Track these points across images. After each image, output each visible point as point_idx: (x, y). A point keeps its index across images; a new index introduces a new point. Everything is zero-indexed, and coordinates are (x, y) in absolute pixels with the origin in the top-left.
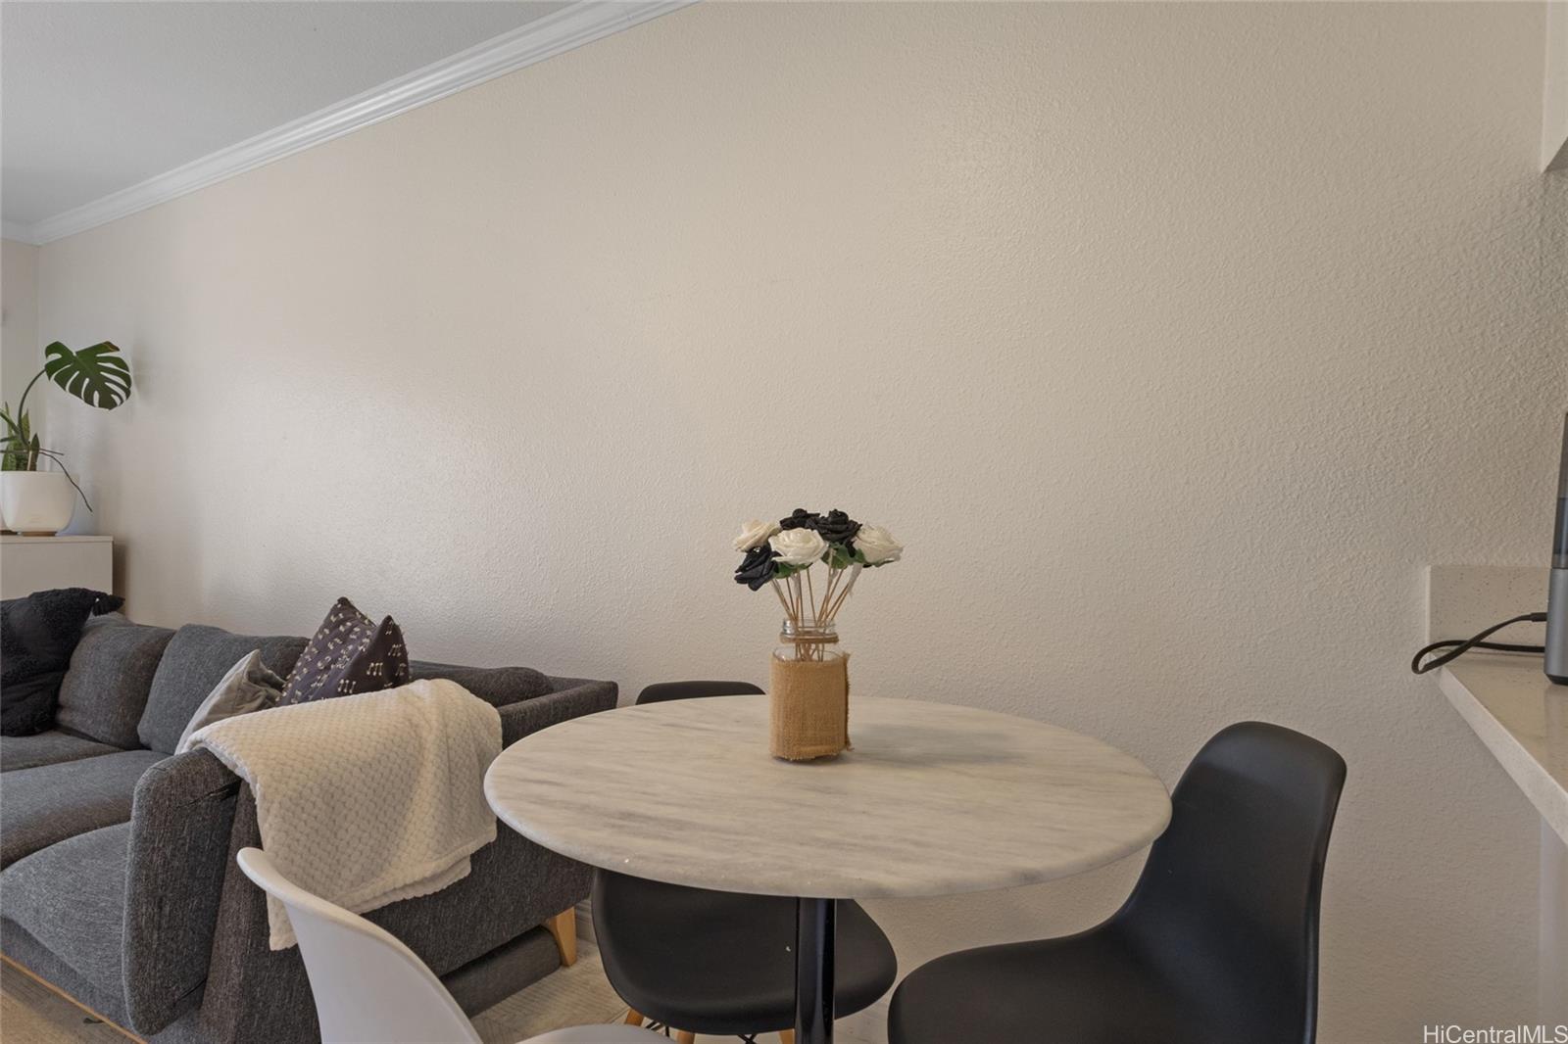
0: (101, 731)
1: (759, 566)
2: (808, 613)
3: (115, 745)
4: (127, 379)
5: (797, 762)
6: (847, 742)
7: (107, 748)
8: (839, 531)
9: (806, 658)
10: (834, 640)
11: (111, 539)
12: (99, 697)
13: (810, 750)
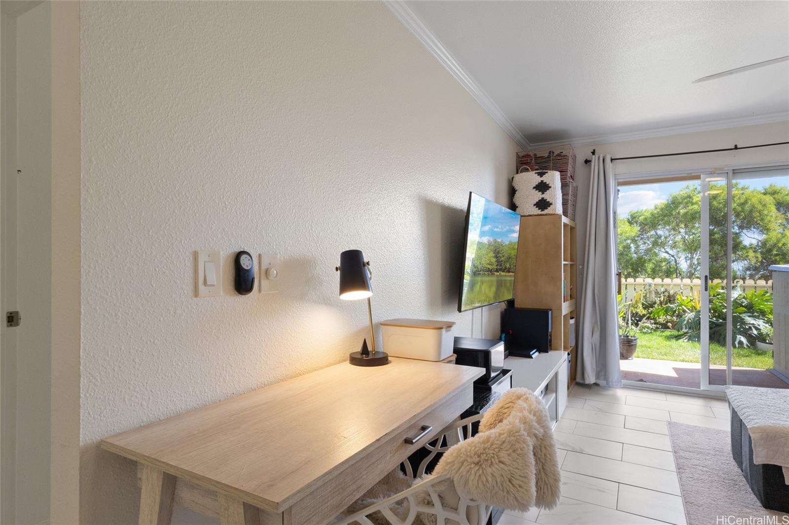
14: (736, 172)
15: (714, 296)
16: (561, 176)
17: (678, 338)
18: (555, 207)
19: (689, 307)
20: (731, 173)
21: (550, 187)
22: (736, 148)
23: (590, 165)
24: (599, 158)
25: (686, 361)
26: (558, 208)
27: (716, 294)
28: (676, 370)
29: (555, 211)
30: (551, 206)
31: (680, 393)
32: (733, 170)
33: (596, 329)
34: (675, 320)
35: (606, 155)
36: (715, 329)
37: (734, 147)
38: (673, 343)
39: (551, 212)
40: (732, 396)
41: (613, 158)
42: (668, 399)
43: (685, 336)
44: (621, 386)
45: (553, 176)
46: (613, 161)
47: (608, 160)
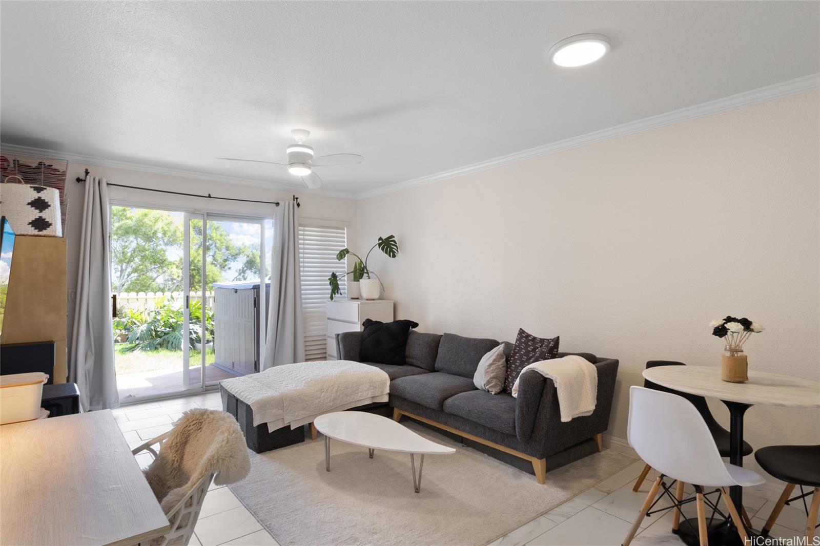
0: (424, 366)
1: (720, 331)
2: (733, 344)
3: (428, 370)
4: (396, 246)
5: (733, 382)
6: (747, 378)
7: (427, 371)
8: (746, 324)
9: (733, 355)
10: (742, 351)
11: (393, 301)
12: (422, 355)
13: (737, 379)
14: (210, 215)
15: (161, 308)
16: (60, 193)
17: (132, 349)
18: (56, 228)
19: (139, 320)
20: (205, 215)
21: (49, 206)
22: (210, 196)
23: (84, 186)
24: (94, 179)
25: (152, 370)
26: (57, 229)
27: (162, 307)
28: (149, 380)
29: (55, 233)
30: (51, 226)
31: (168, 398)
32: (207, 213)
33: (89, 353)
34: (124, 333)
35: (102, 178)
36: (164, 337)
37: (208, 196)
38: (130, 355)
39: (51, 234)
40: (228, 386)
41: (108, 183)
42: (161, 406)
43: (138, 347)
44: (118, 405)
45: (53, 194)
46: (109, 185)
47: (104, 184)
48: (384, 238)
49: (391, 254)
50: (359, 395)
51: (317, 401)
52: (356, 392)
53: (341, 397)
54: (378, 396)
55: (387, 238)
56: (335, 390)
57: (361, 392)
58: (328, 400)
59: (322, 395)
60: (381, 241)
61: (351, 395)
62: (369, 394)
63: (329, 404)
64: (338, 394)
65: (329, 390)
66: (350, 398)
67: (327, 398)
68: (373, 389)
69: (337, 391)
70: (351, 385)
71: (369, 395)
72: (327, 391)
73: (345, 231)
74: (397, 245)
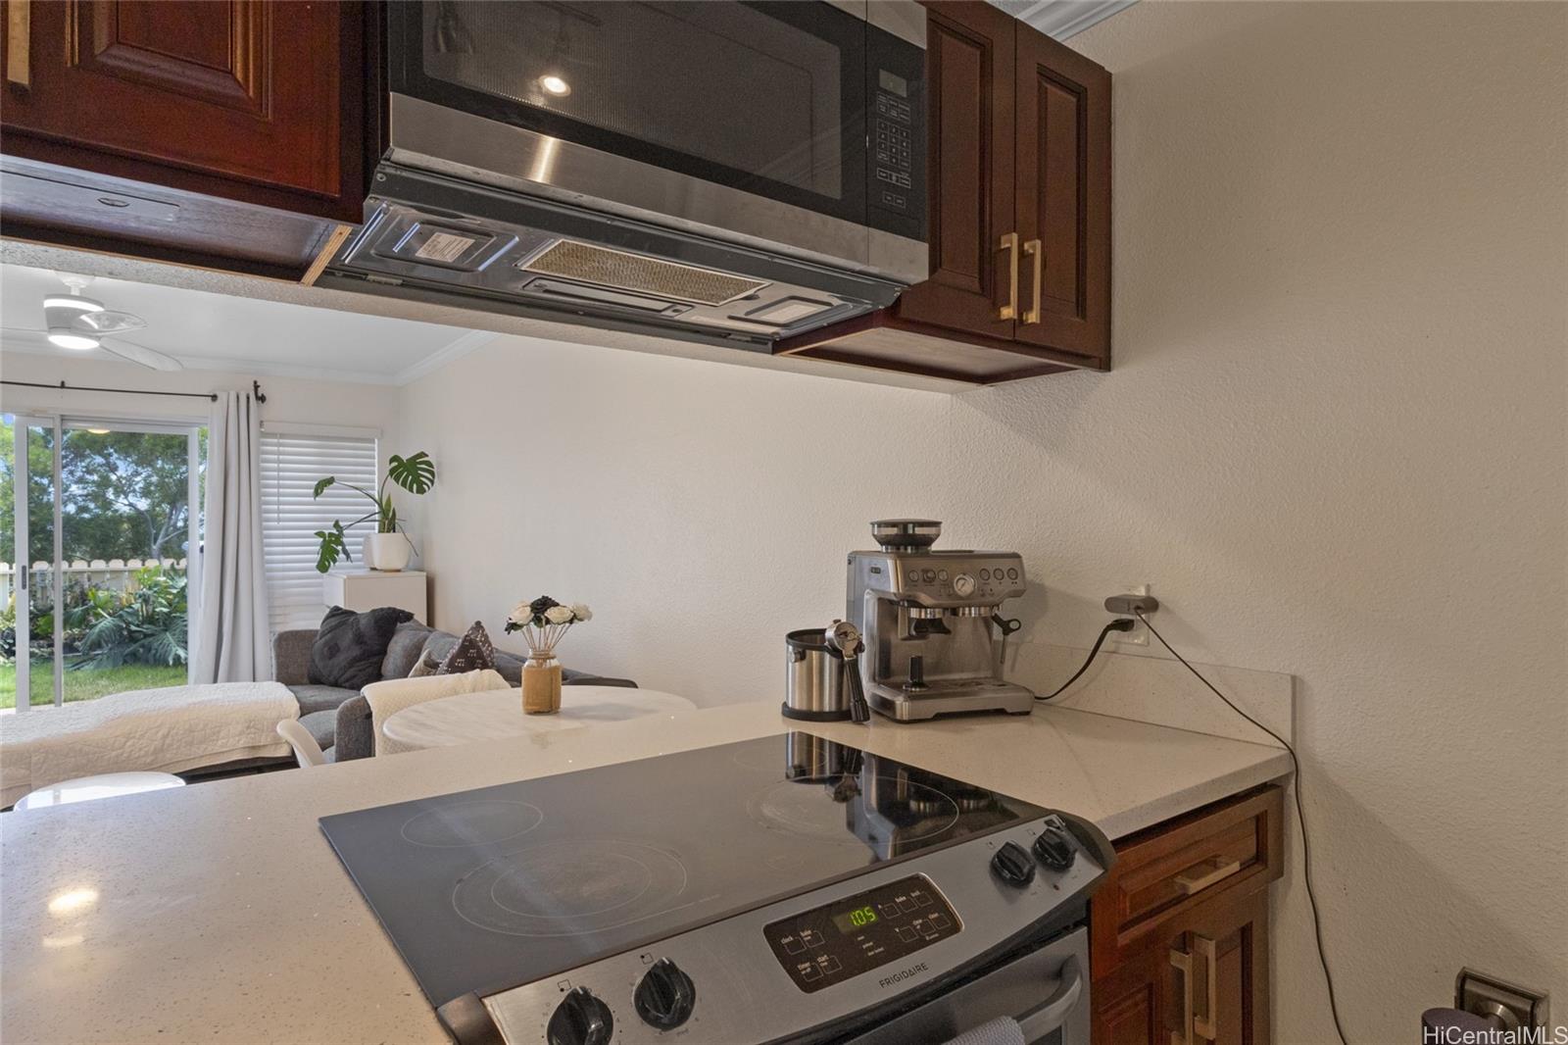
11: (427, 573)
48: (405, 457)
49: (415, 486)
50: (220, 742)
51: (114, 753)
52: (215, 738)
53: (175, 746)
54: (264, 746)
55: (411, 459)
56: (160, 734)
57: (223, 738)
58: (142, 753)
59: (128, 744)
60: (395, 464)
61: (201, 742)
62: (242, 742)
63: (144, 759)
64: (168, 741)
65: (147, 735)
66: (198, 748)
67: (140, 749)
68: (255, 733)
69: (165, 737)
70: (201, 726)
71: (242, 744)
72: (142, 736)
73: (376, 446)
74: (435, 470)
